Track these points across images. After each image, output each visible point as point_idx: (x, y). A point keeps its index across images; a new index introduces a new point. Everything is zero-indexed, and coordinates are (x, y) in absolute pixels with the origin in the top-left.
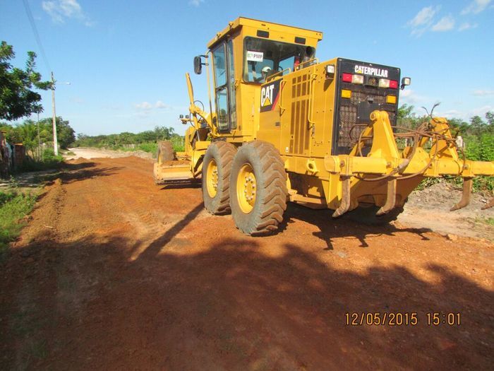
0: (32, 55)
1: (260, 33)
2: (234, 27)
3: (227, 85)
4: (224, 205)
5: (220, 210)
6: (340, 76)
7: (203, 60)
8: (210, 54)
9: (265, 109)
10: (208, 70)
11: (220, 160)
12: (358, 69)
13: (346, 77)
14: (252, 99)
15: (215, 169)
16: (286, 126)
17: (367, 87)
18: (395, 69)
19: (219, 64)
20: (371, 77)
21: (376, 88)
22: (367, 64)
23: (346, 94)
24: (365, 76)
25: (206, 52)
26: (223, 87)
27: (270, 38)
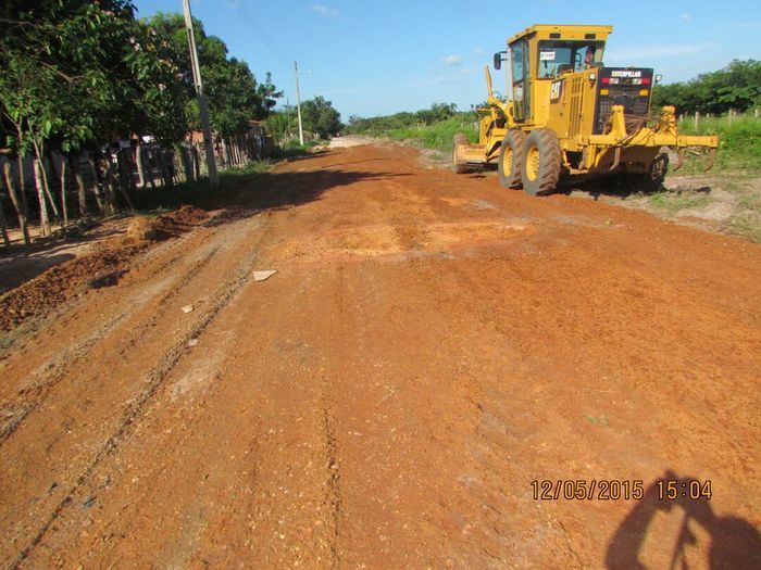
0: (269, 74)
1: (552, 35)
2: (530, 32)
3: (523, 80)
4: (517, 178)
5: (514, 183)
6: (600, 80)
7: (502, 57)
8: (509, 50)
9: (554, 101)
10: (506, 65)
11: (515, 144)
12: (615, 74)
13: (604, 81)
14: (544, 92)
15: (511, 153)
16: (567, 114)
17: (623, 86)
18: (648, 69)
19: (517, 58)
20: (624, 79)
21: (631, 86)
22: (623, 69)
23: (604, 92)
24: (620, 78)
25: (505, 47)
26: (520, 81)
27: (562, 39)
